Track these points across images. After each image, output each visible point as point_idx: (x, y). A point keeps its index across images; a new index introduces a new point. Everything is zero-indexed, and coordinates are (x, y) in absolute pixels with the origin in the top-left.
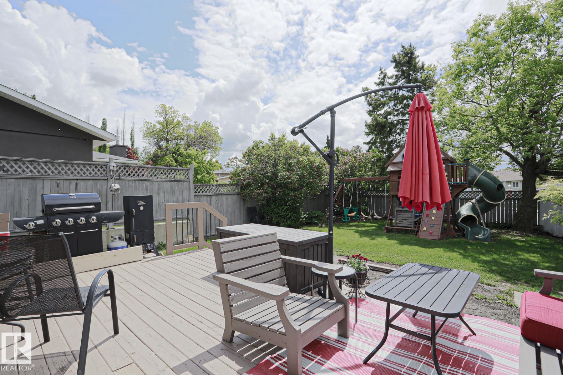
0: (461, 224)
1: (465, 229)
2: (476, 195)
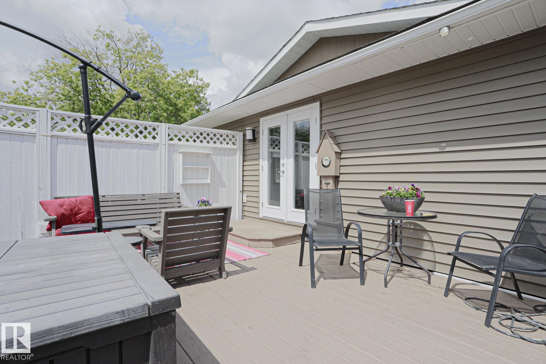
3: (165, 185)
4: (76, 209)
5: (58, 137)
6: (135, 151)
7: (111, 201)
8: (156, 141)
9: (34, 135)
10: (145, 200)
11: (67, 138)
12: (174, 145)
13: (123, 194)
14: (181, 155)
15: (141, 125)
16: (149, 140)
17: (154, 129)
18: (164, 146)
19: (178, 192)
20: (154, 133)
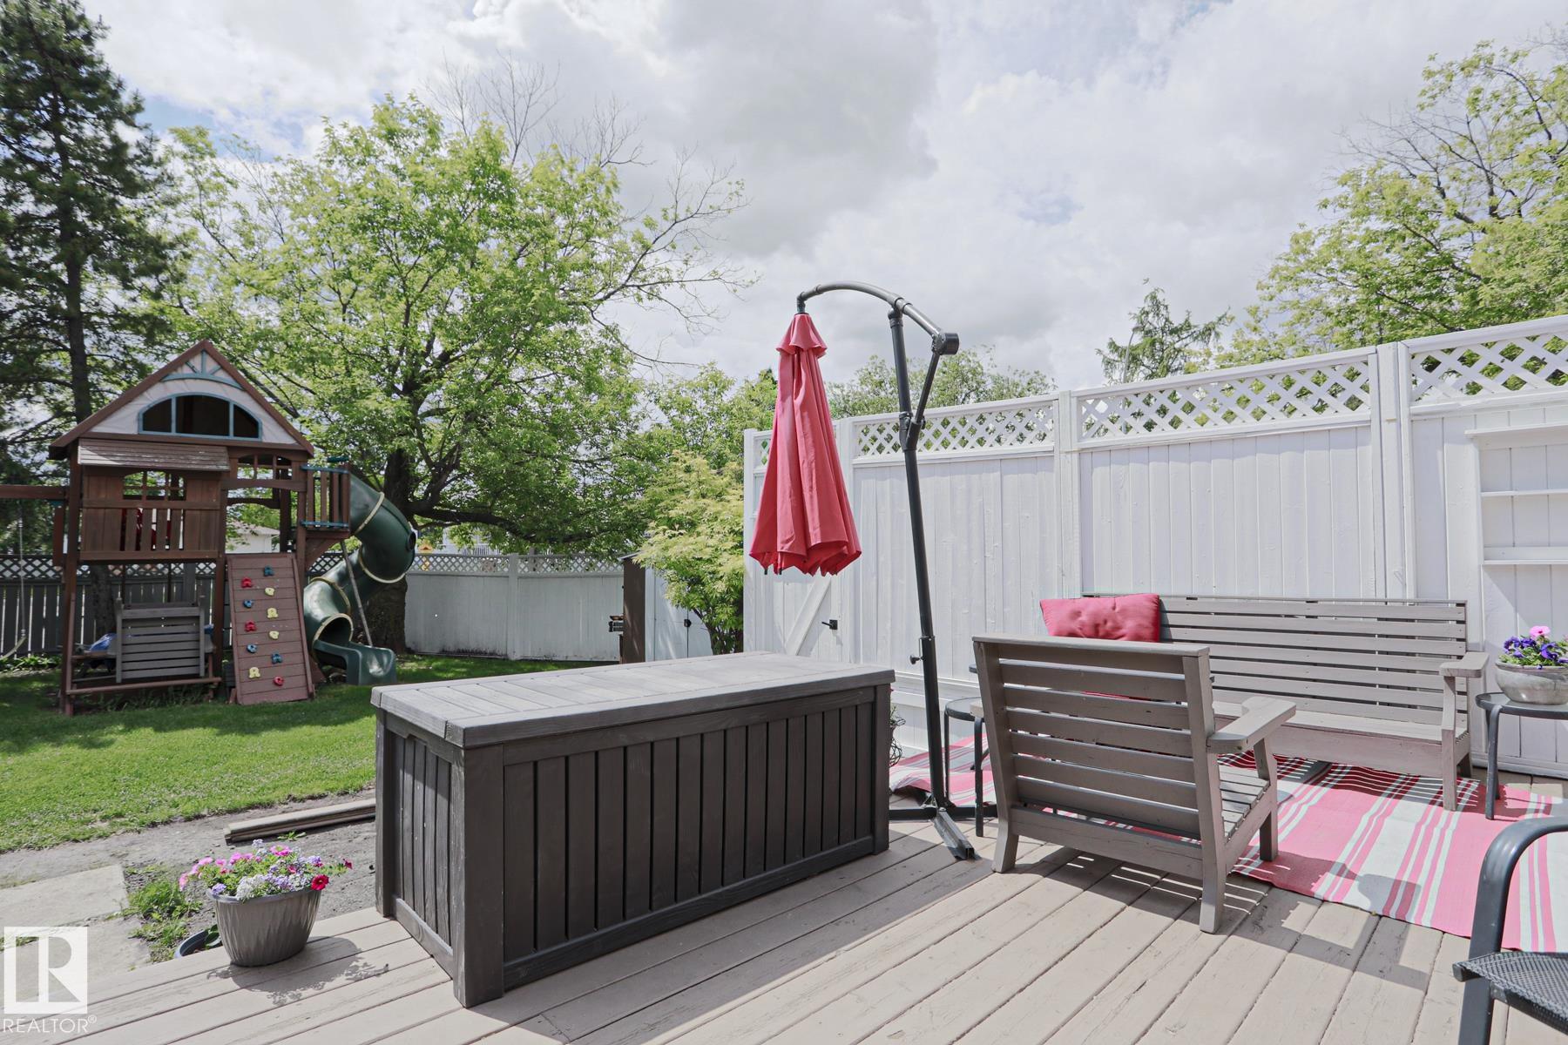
0: (325, 645)
1: (346, 657)
2: (332, 563)
3: (1404, 571)
4: (1109, 624)
5: (1092, 450)
6: (1286, 457)
7: (1216, 614)
8: (1363, 413)
9: (1049, 455)
10: (1316, 617)
11: (1109, 450)
12: (1441, 416)
13: (1248, 593)
14: (1471, 452)
15: (1302, 372)
16: (1338, 414)
17: (1353, 375)
18: (1393, 425)
19: (1461, 599)
20: (1353, 389)
